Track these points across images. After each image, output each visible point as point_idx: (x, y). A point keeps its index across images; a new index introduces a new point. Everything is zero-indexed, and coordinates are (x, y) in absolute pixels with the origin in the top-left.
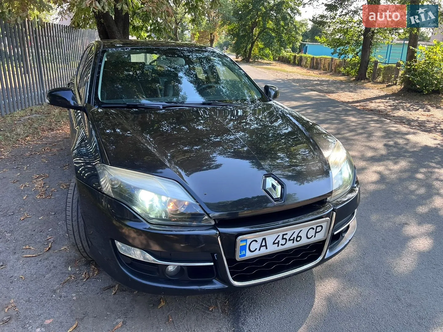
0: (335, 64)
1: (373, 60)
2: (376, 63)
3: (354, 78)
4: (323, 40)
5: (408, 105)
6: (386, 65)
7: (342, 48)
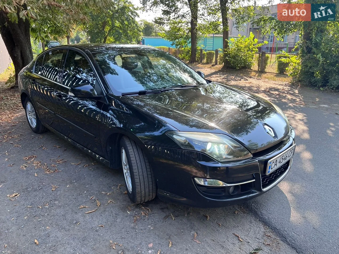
0: (172, 52)
1: (199, 48)
2: (201, 50)
3: (188, 62)
4: (164, 36)
5: (234, 77)
6: (208, 52)
7: (177, 40)
